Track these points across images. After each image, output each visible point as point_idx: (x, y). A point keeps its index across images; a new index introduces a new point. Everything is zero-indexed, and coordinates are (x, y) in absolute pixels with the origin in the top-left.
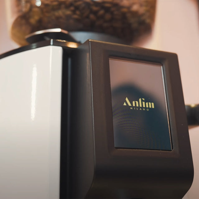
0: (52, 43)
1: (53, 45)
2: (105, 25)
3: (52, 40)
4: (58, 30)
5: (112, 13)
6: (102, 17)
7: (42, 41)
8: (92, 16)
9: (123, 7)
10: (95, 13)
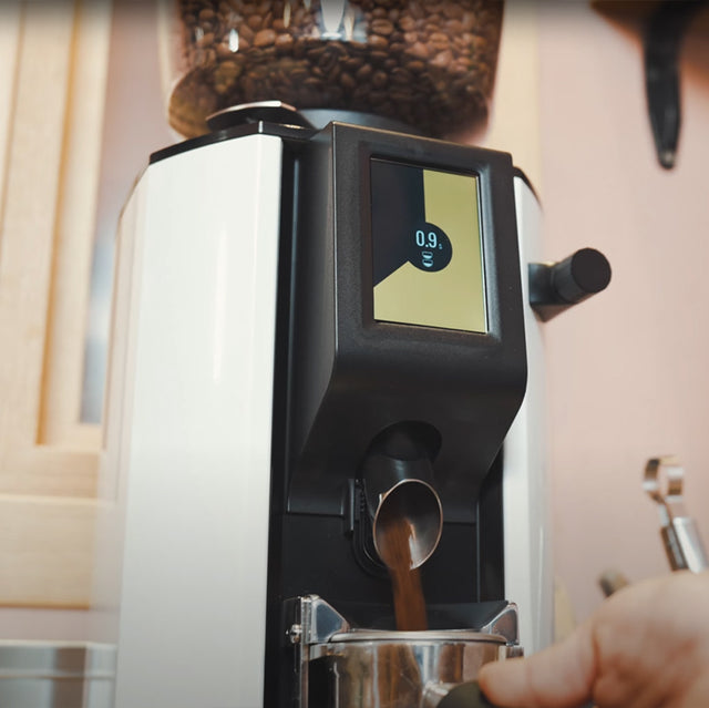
0: (261, 130)
1: (263, 133)
2: (375, 95)
3: (261, 123)
4: (277, 104)
5: (388, 71)
6: (367, 78)
7: (239, 126)
8: (346, 77)
9: (414, 58)
10: (352, 70)
